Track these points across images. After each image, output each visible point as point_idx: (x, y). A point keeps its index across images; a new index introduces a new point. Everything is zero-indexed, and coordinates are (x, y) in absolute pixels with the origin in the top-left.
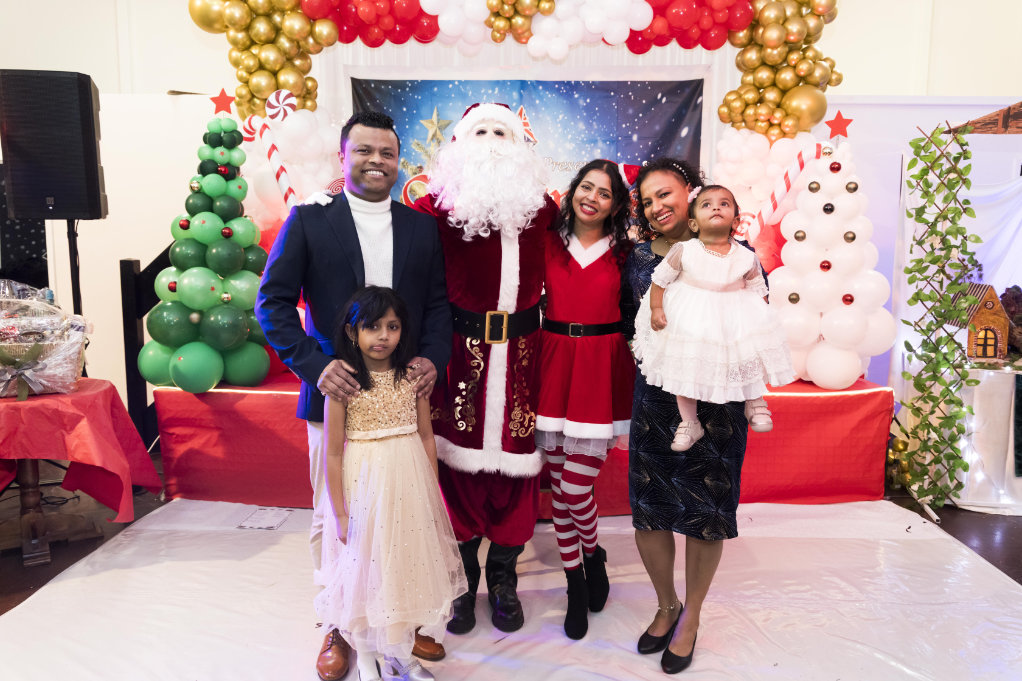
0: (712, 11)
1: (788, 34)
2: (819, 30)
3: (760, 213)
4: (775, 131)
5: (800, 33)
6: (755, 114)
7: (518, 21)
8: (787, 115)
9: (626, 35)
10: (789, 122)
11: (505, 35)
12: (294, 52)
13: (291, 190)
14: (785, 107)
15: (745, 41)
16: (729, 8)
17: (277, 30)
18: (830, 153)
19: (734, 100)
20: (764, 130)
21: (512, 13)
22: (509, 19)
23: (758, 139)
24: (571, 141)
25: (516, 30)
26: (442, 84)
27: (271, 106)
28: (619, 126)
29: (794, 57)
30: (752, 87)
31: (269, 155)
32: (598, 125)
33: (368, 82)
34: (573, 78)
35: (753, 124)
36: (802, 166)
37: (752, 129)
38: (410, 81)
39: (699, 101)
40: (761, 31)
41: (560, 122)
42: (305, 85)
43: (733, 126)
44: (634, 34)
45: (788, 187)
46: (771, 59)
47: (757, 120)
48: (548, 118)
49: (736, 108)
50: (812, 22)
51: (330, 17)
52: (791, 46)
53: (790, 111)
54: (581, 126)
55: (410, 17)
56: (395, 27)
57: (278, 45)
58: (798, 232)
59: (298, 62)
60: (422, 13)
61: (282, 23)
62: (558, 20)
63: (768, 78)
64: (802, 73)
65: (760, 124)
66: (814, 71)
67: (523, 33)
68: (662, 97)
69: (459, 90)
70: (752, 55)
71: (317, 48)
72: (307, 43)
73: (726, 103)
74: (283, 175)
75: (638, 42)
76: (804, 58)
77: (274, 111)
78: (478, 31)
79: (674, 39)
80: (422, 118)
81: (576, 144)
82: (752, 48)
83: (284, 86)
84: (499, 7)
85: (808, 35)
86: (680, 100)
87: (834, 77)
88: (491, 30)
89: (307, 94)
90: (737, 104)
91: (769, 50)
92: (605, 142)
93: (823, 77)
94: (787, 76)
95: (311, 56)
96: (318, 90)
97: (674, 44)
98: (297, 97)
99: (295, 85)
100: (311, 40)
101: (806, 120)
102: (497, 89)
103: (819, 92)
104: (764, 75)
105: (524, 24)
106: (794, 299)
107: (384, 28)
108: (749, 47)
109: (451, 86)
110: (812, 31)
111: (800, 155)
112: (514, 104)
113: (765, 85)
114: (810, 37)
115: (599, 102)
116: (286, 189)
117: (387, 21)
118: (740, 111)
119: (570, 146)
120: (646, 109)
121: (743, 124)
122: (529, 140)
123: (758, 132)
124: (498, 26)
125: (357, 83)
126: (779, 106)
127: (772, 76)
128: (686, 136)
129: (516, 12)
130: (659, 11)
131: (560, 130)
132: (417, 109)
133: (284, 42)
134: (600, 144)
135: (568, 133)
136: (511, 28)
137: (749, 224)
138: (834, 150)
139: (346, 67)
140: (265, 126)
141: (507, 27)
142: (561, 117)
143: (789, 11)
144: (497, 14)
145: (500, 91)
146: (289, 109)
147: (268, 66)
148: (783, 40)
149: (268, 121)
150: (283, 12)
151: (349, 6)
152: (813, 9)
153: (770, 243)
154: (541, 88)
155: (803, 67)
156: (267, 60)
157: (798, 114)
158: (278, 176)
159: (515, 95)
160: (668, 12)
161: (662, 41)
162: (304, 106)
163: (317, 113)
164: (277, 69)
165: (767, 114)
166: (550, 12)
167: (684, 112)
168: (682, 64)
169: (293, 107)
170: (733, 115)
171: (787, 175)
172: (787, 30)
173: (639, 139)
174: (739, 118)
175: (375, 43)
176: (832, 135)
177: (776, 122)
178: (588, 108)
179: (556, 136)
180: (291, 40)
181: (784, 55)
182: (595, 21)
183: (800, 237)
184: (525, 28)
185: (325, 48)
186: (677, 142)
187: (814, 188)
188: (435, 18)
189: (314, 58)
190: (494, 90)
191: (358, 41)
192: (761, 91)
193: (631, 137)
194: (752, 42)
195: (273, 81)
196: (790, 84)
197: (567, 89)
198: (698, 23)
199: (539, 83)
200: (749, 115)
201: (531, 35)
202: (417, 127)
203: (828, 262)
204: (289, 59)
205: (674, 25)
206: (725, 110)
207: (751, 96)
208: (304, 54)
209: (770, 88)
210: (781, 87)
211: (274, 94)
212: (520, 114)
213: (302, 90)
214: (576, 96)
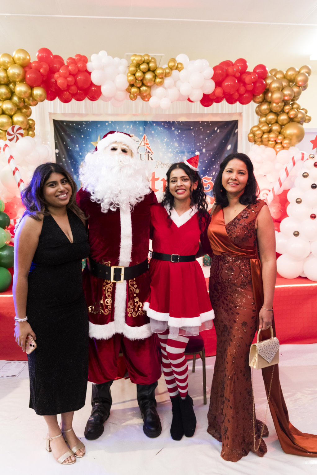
0: (245, 84)
1: (285, 96)
2: (299, 93)
3: (273, 189)
4: (279, 146)
5: (290, 95)
6: (268, 137)
7: (143, 88)
8: (285, 138)
9: (201, 97)
10: (286, 141)
11: (137, 96)
12: (21, 105)
13: (21, 181)
14: (283, 133)
15: (260, 100)
16: (253, 83)
17: (12, 93)
18: (313, 157)
19: (257, 130)
20: (273, 146)
21: (140, 84)
22: (139, 88)
23: (269, 151)
24: (171, 152)
25: (143, 94)
26: (102, 123)
27: (9, 134)
28: (195, 144)
29: (287, 108)
30: (265, 124)
31: (9, 161)
32: (185, 144)
33: (62, 122)
34: (171, 120)
35: (267, 143)
36: (294, 164)
37: (266, 145)
38: (85, 122)
39: (236, 131)
40: (270, 95)
41: (165, 143)
42: (28, 123)
43: (255, 144)
44: (205, 96)
45: (287, 175)
46: (275, 109)
47: (269, 141)
48: (159, 141)
49: (259, 134)
50: (296, 89)
51: (41, 86)
52: (286, 103)
53: (286, 136)
54: (176, 144)
55: (86, 87)
56: (78, 91)
57: (13, 101)
58: (298, 199)
59: (24, 110)
60: (92, 84)
61: (14, 89)
62: (165, 88)
63: (273, 119)
64: (292, 116)
65: (270, 143)
66: (297, 116)
67: (146, 96)
68: (217, 130)
69: (112, 126)
70: (265, 107)
71: (34, 103)
72: (29, 100)
73: (252, 132)
74: (17, 172)
75: (207, 100)
76: (292, 109)
77: (11, 137)
78: (122, 94)
79: (224, 99)
80: (92, 141)
81: (174, 154)
82: (264, 104)
83: (16, 123)
84: (134, 81)
85: (294, 97)
86: (226, 131)
87: (307, 118)
88: (130, 93)
89: (29, 128)
90: (258, 132)
91: (274, 105)
92: (188, 152)
93: (302, 118)
94: (283, 117)
95: (30, 107)
96: (35, 126)
97: (224, 102)
98: (24, 129)
99: (22, 123)
100: (31, 99)
101: (294, 140)
102: (131, 125)
103: (300, 125)
104: (271, 117)
105: (146, 91)
106: (296, 234)
107: (71, 92)
108: (263, 103)
109: (107, 124)
110: (296, 94)
111: (293, 158)
112: (141, 134)
113: (272, 123)
114: (294, 98)
115: (185, 132)
116: (19, 180)
117: (74, 88)
118: (260, 136)
119: (171, 155)
120: (209, 136)
121: (260, 143)
122: (149, 152)
123: (270, 147)
124: (133, 92)
125: (56, 123)
126: (280, 133)
127: (276, 118)
128: (230, 150)
129: (143, 84)
130: (218, 84)
131: (165, 147)
132: (89, 136)
133: (15, 99)
134: (186, 154)
135: (170, 148)
136: (140, 93)
137: (267, 195)
138: (315, 156)
139: (50, 113)
140: (6, 145)
141: (138, 92)
142: (165, 140)
143: (284, 84)
144: (132, 85)
145: (133, 126)
146: (19, 136)
147: (7, 112)
148: (282, 99)
149: (8, 142)
150: (15, 84)
151: (52, 80)
152: (296, 83)
153: (278, 205)
154: (154, 125)
155: (292, 113)
156: (7, 109)
157: (290, 137)
158: (14, 173)
159: (141, 128)
160: (223, 84)
161: (218, 100)
162: (28, 135)
163: (36, 139)
164: (12, 114)
165: (275, 137)
166: (161, 84)
167: (228, 137)
168: (227, 112)
169: (22, 135)
170: (256, 138)
171: (286, 169)
172: (284, 94)
173: (206, 150)
174: (260, 140)
175: (66, 101)
176: (313, 148)
177: (279, 141)
178: (180, 136)
179: (163, 150)
180: (20, 98)
181: (282, 107)
182: (185, 89)
183: (299, 202)
184: (148, 93)
185: (39, 103)
186: (225, 152)
187: (305, 176)
188: (99, 87)
189: (33, 108)
190: (130, 126)
191: (57, 100)
192: (270, 125)
193: (202, 150)
194: (265, 101)
195: (10, 120)
196: (285, 122)
197: (169, 125)
198: (238, 91)
199: (154, 122)
200: (265, 138)
201: (151, 97)
202: (90, 146)
203: (314, 215)
204: (19, 109)
205: (226, 91)
206: (251, 135)
207: (265, 128)
208: (27, 107)
209: (275, 124)
210: (280, 123)
211: (11, 127)
212: (144, 138)
213: (27, 125)
214: (173, 129)
